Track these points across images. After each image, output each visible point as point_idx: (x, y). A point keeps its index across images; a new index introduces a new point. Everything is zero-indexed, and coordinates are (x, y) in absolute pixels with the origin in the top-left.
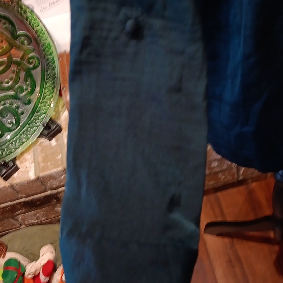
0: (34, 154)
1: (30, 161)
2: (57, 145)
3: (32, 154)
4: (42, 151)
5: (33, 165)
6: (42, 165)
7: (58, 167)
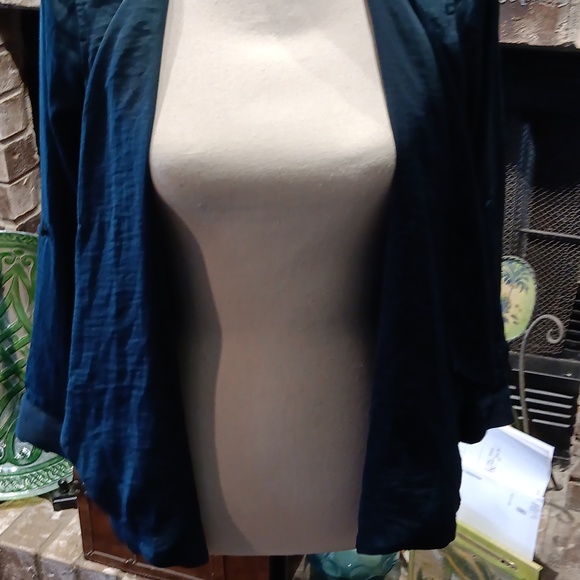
0: (21, 515)
1: (8, 521)
2: (56, 521)
3: (19, 514)
4: (34, 517)
5: (7, 526)
6: (17, 532)
7: (29, 547)
